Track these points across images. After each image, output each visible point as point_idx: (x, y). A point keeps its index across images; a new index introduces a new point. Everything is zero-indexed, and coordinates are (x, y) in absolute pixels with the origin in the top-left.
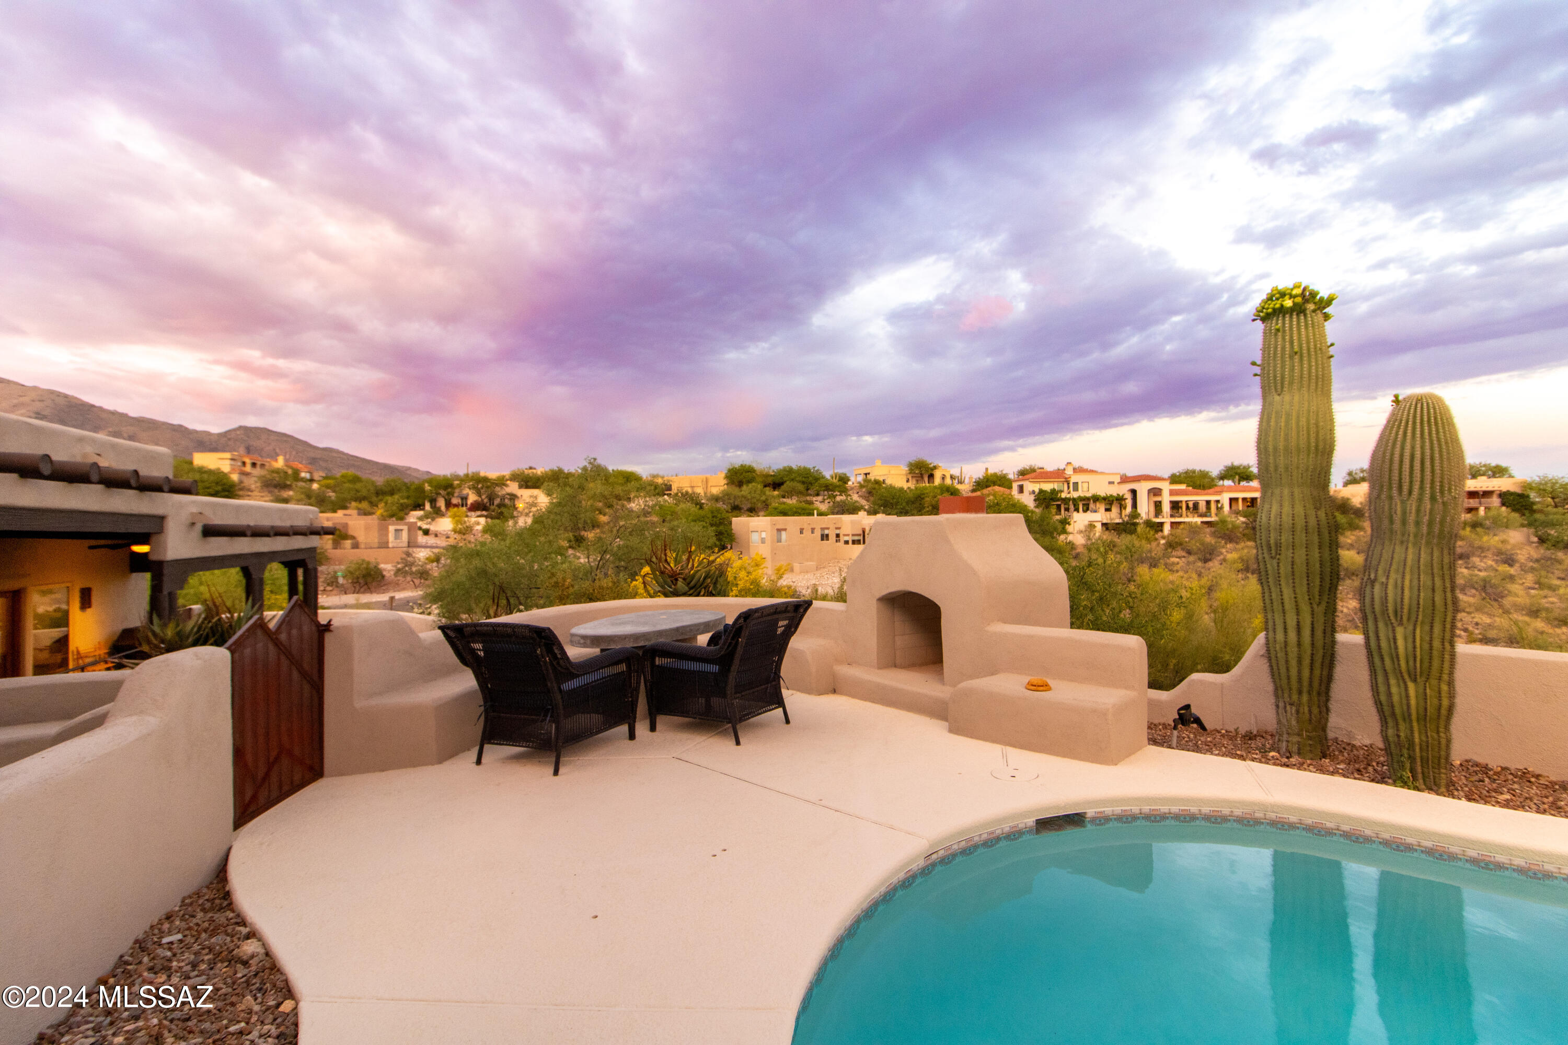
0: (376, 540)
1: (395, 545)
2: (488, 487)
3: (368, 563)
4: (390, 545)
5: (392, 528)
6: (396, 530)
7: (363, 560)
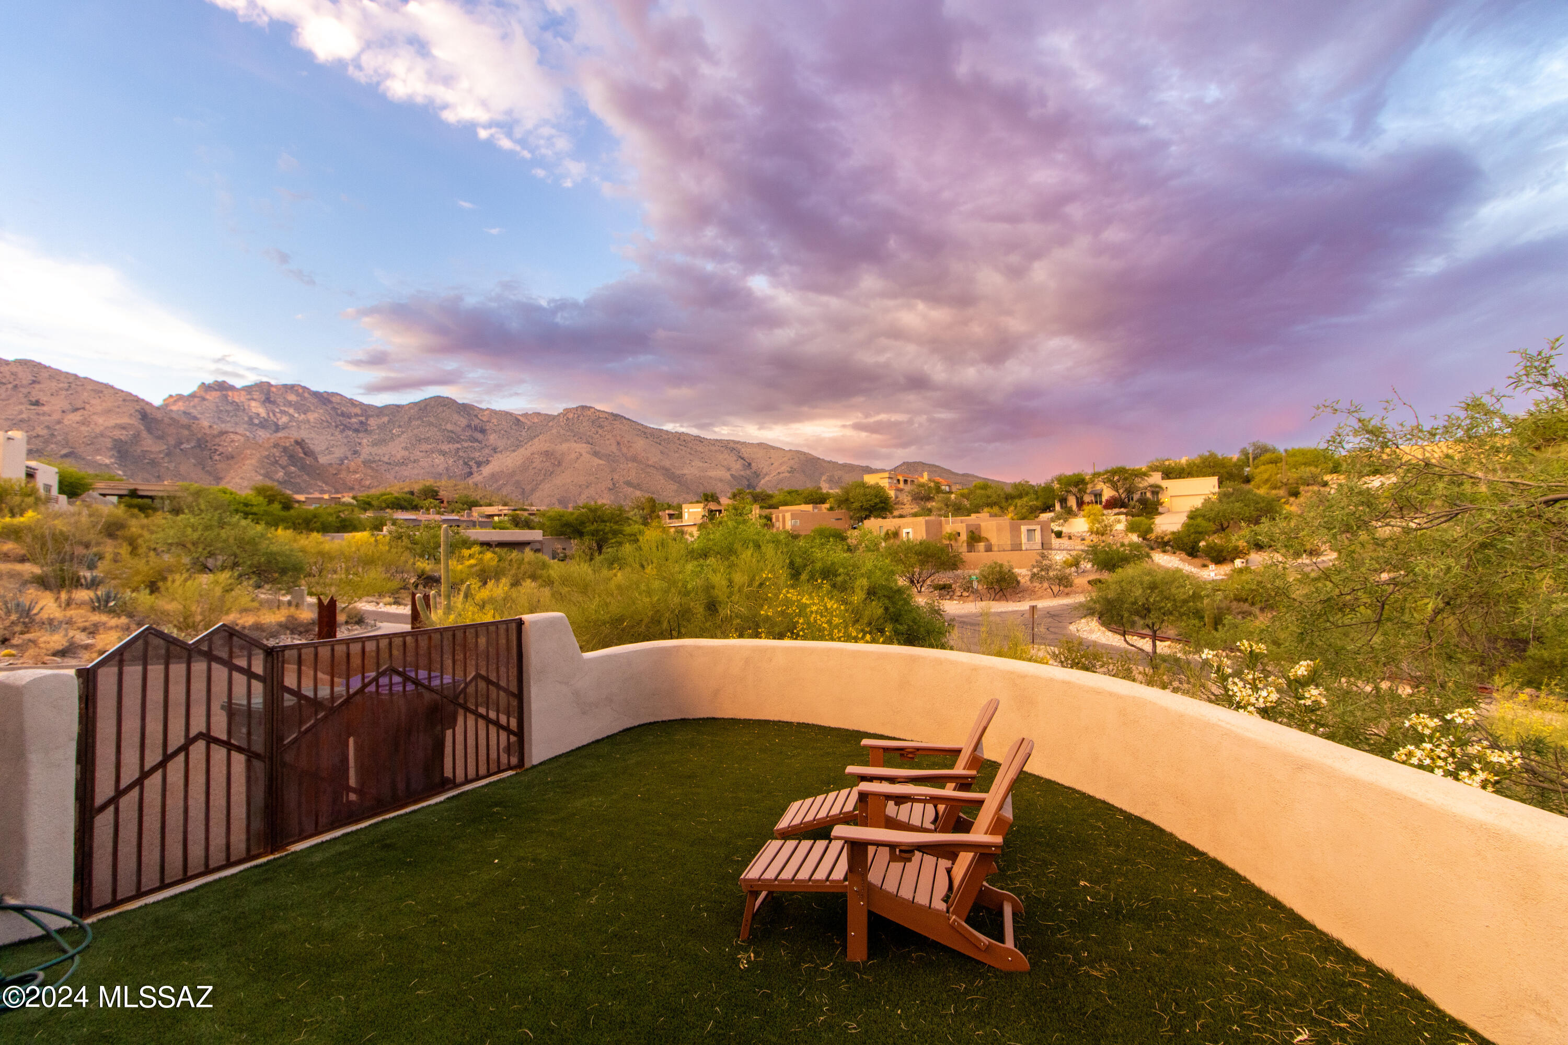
0: (1009, 542)
1: (1028, 547)
2: (1126, 479)
3: (1001, 566)
4: (1024, 548)
5: (1024, 528)
6: (1028, 530)
7: (996, 563)
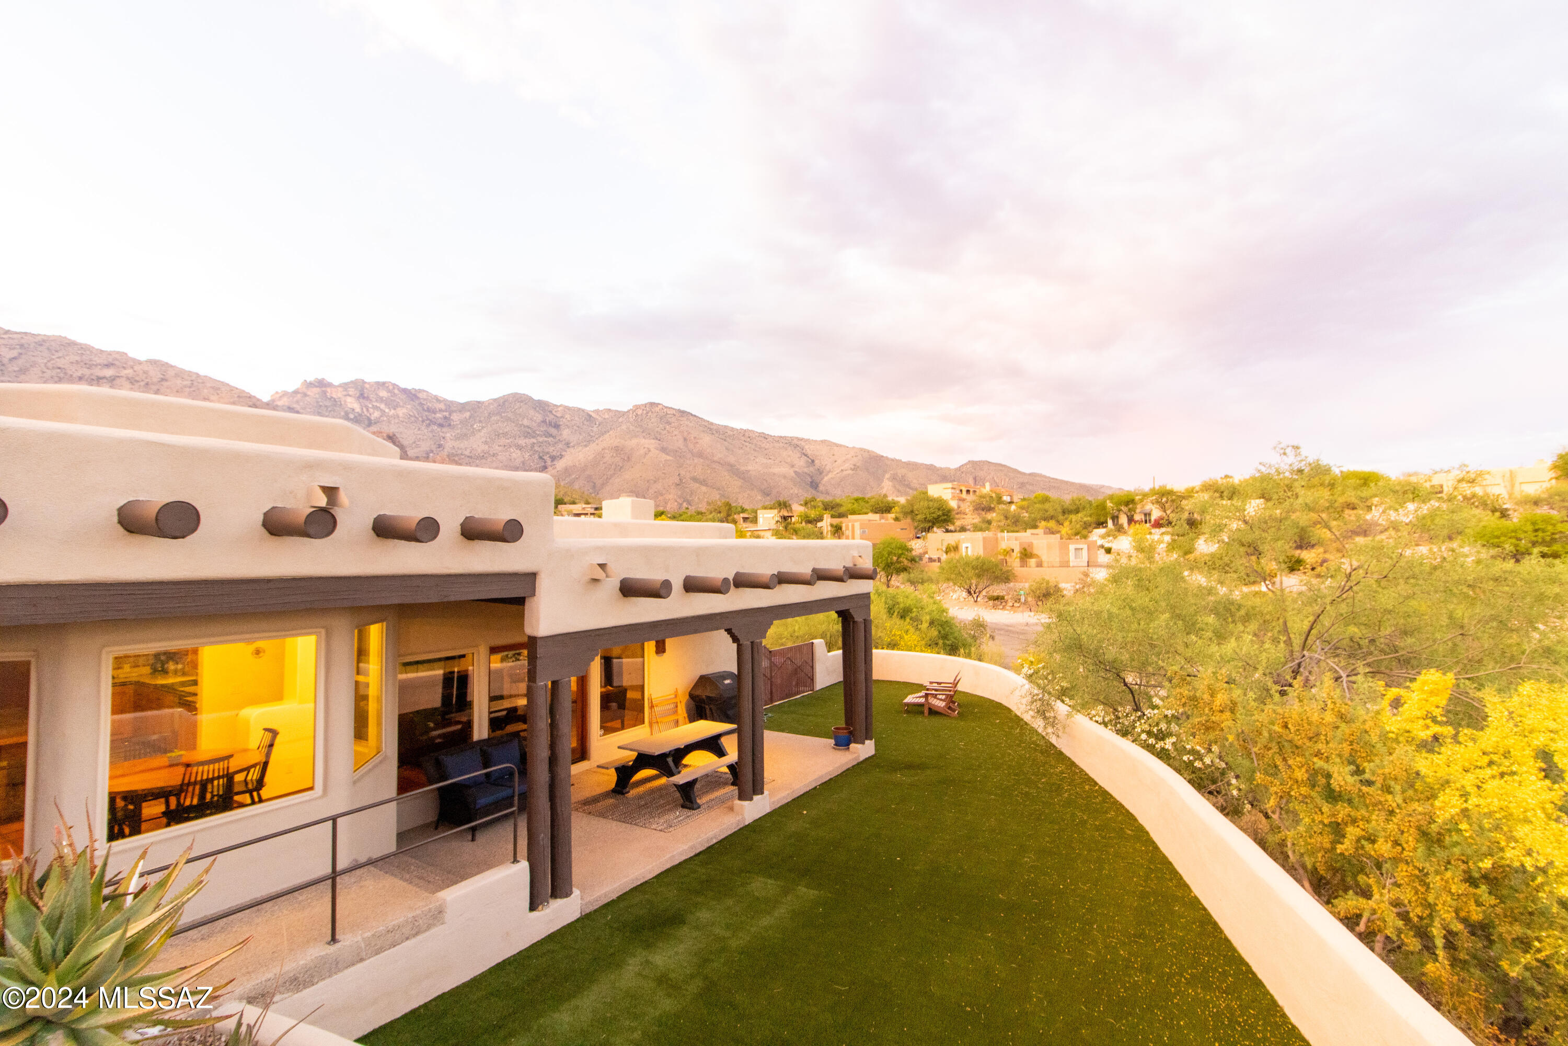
0: (1058, 559)
1: (1075, 564)
2: (1173, 500)
3: (1048, 582)
4: (1071, 564)
5: (1072, 547)
6: (1076, 549)
7: (1044, 579)
